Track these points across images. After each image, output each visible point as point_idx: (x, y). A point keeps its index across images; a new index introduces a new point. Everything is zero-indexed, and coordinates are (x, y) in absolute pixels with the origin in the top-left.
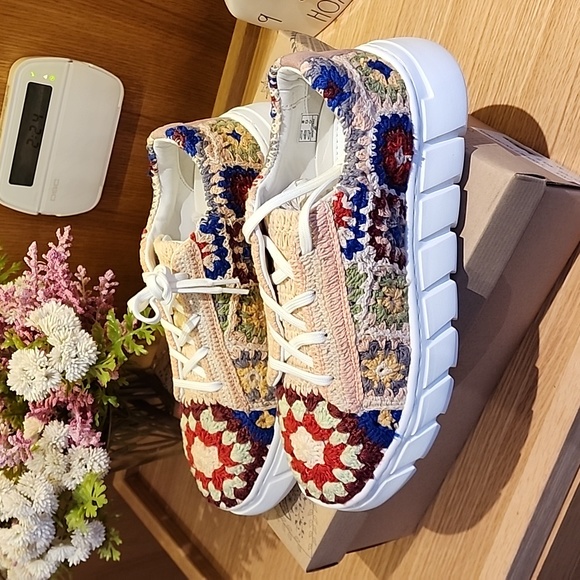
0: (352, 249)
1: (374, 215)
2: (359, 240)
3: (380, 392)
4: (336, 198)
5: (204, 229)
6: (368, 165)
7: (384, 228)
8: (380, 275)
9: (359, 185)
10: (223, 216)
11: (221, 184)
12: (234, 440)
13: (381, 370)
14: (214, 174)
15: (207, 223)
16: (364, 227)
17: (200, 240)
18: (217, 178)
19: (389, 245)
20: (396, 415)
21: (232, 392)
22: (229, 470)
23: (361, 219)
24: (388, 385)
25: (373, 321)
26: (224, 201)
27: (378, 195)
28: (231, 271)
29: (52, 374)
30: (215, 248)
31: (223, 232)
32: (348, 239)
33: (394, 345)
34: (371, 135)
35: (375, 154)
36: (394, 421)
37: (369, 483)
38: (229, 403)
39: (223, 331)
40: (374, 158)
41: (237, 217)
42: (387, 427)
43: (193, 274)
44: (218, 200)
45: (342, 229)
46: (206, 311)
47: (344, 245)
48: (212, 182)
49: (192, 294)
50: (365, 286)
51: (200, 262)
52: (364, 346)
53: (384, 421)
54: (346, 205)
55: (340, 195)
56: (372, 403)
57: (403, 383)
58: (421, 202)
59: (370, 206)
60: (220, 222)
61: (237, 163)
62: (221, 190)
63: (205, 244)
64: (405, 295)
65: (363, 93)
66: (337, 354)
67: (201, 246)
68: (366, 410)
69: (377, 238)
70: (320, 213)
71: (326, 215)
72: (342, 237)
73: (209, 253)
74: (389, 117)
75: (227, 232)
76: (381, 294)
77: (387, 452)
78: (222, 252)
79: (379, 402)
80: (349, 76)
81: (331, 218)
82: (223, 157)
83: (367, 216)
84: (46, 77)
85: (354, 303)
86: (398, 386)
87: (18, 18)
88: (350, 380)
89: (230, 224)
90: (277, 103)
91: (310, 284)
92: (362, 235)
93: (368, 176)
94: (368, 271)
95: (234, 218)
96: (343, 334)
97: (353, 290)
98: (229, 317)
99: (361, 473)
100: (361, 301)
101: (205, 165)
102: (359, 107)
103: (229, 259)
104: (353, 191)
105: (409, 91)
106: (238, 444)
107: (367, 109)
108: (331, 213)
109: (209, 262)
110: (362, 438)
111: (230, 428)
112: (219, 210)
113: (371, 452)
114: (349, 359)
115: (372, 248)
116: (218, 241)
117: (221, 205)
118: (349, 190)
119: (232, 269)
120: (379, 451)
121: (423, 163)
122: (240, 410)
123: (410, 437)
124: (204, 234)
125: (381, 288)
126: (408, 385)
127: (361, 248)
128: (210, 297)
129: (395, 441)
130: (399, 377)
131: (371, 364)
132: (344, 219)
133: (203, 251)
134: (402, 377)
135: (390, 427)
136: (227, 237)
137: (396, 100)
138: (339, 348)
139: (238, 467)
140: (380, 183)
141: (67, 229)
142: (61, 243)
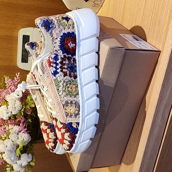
0: (55, 73)
1: (61, 63)
2: (57, 70)
3: (71, 116)
4: (48, 59)
6: (58, 48)
7: (66, 67)
8: (66, 81)
9: (55, 54)
12: (50, 131)
13: (71, 110)
14: (38, 55)
16: (58, 67)
19: (68, 72)
20: (78, 124)
21: (47, 118)
22: (50, 140)
23: (57, 64)
24: (73, 114)
25: (65, 95)
27: (62, 57)
29: (9, 112)
32: (54, 70)
33: (74, 102)
34: (59, 39)
35: (60, 45)
36: (77, 126)
37: (74, 145)
38: (47, 121)
39: (43, 100)
40: (60, 46)
42: (75, 128)
43: (33, 83)
45: (51, 68)
46: (38, 94)
47: (53, 72)
49: (33, 89)
50: (61, 84)
51: (35, 80)
52: (64, 103)
53: (74, 126)
54: (51, 60)
55: (49, 58)
56: (69, 120)
57: (78, 114)
58: (81, 58)
59: (60, 60)
64: (77, 87)
65: (57, 27)
66: (57, 105)
68: (68, 122)
69: (64, 70)
70: (44, 63)
71: (46, 63)
72: (52, 70)
74: (66, 33)
76: (67, 87)
77: (77, 135)
79: (71, 120)
80: (53, 22)
81: (47, 64)
83: (59, 63)
84: (27, 33)
85: (58, 90)
86: (77, 115)
87: (19, 18)
88: (62, 113)
90: (41, 33)
91: (46, 84)
92: (58, 69)
93: (58, 51)
94: (61, 80)
96: (57, 99)
97: (58, 86)
98: (44, 96)
99: (71, 141)
100: (60, 89)
101: (36, 52)
102: (54, 31)
104: (53, 56)
105: (75, 25)
106: (50, 133)
107: (57, 31)
108: (47, 63)
110: (69, 131)
111: (48, 128)
113: (72, 135)
114: (60, 107)
115: (62, 73)
118: (52, 56)
120: (75, 135)
121: (81, 46)
122: (50, 123)
123: (84, 131)
125: (67, 85)
126: (80, 114)
127: (58, 73)
128: (38, 90)
129: (79, 132)
130: (77, 112)
131: (67, 108)
132: (52, 64)
133: (35, 77)
134: (78, 112)
135: (76, 127)
137: (70, 28)
138: (57, 103)
139: (51, 139)
140: (63, 53)
141: (19, 73)
142: (17, 77)
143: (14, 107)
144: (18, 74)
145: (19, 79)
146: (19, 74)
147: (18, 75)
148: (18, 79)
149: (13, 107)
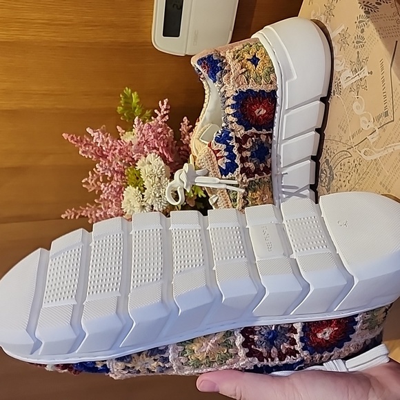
5: (218, 140)
10: (233, 130)
11: (233, 106)
14: (228, 98)
15: (221, 136)
17: (215, 148)
18: (231, 102)
26: (235, 119)
28: (238, 170)
29: (146, 207)
30: (226, 154)
31: (232, 143)
41: (246, 130)
43: (211, 170)
44: (230, 118)
48: (227, 104)
51: (215, 163)
58: (283, 146)
60: (230, 135)
61: (249, 87)
62: (232, 111)
63: (219, 151)
67: (216, 152)
73: (221, 157)
75: (236, 142)
78: (232, 157)
82: (238, 83)
89: (239, 136)
95: (243, 131)
98: (237, 200)
101: (222, 90)
103: (237, 161)
109: (222, 163)
112: (230, 126)
116: (229, 149)
117: (232, 122)
119: (239, 168)
124: (218, 144)
133: (217, 155)
136: (236, 146)
141: (165, 101)
142: (162, 110)
143: (157, 196)
144: (163, 104)
145: (167, 114)
146: (165, 103)
147: (165, 106)
148: (165, 115)
149: (155, 195)
